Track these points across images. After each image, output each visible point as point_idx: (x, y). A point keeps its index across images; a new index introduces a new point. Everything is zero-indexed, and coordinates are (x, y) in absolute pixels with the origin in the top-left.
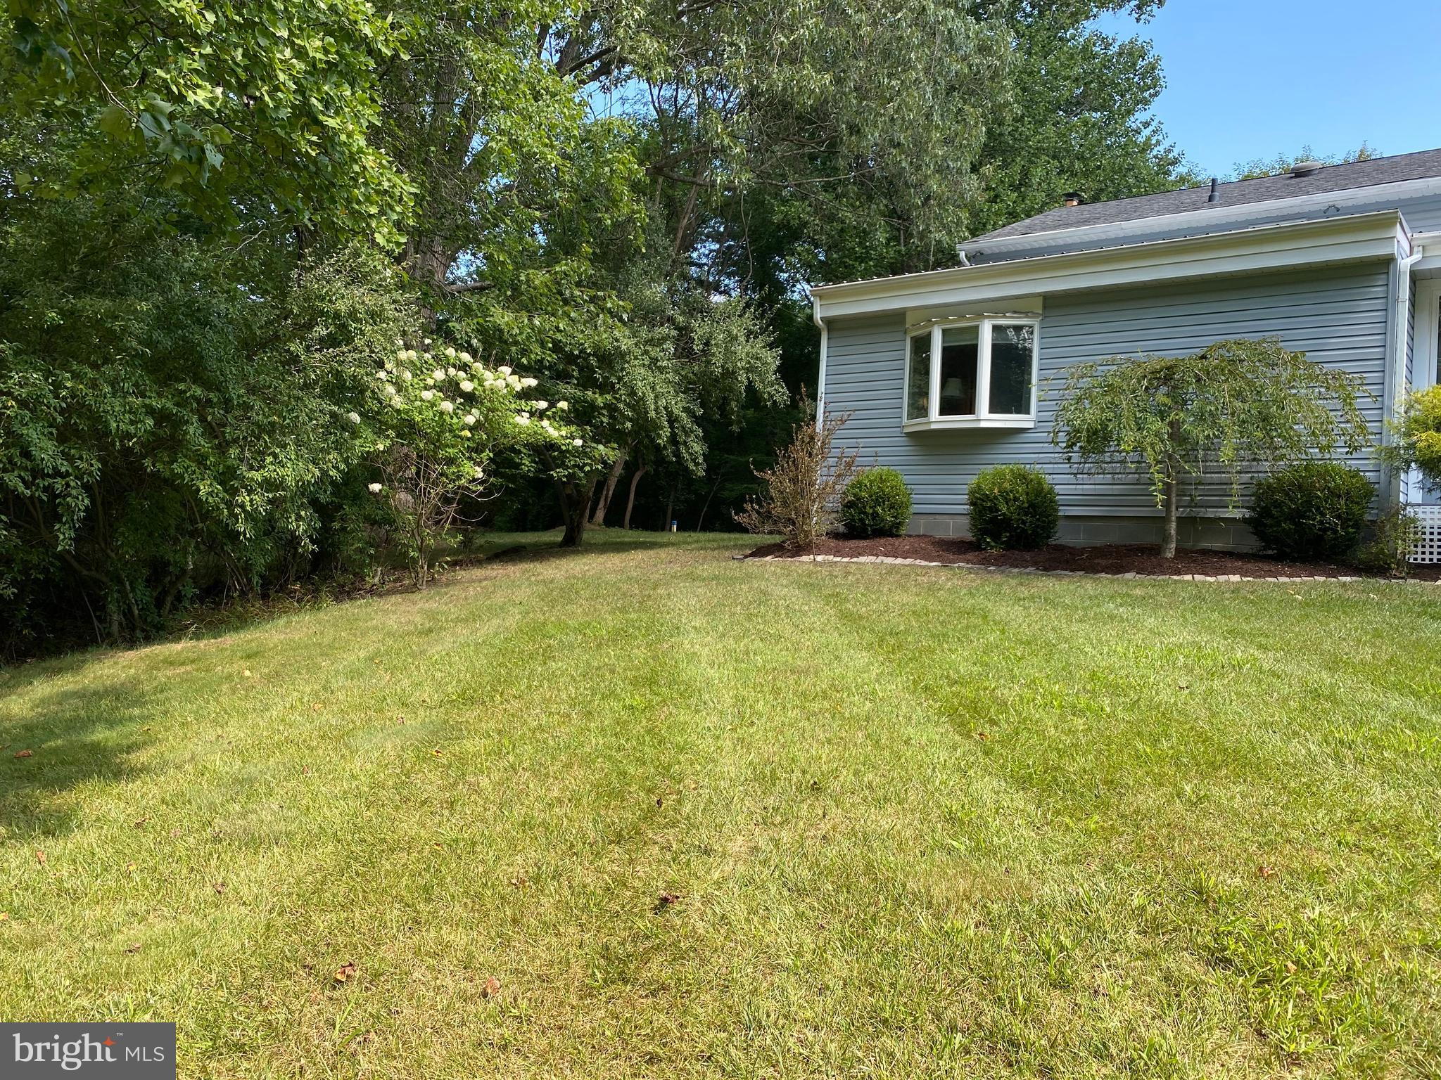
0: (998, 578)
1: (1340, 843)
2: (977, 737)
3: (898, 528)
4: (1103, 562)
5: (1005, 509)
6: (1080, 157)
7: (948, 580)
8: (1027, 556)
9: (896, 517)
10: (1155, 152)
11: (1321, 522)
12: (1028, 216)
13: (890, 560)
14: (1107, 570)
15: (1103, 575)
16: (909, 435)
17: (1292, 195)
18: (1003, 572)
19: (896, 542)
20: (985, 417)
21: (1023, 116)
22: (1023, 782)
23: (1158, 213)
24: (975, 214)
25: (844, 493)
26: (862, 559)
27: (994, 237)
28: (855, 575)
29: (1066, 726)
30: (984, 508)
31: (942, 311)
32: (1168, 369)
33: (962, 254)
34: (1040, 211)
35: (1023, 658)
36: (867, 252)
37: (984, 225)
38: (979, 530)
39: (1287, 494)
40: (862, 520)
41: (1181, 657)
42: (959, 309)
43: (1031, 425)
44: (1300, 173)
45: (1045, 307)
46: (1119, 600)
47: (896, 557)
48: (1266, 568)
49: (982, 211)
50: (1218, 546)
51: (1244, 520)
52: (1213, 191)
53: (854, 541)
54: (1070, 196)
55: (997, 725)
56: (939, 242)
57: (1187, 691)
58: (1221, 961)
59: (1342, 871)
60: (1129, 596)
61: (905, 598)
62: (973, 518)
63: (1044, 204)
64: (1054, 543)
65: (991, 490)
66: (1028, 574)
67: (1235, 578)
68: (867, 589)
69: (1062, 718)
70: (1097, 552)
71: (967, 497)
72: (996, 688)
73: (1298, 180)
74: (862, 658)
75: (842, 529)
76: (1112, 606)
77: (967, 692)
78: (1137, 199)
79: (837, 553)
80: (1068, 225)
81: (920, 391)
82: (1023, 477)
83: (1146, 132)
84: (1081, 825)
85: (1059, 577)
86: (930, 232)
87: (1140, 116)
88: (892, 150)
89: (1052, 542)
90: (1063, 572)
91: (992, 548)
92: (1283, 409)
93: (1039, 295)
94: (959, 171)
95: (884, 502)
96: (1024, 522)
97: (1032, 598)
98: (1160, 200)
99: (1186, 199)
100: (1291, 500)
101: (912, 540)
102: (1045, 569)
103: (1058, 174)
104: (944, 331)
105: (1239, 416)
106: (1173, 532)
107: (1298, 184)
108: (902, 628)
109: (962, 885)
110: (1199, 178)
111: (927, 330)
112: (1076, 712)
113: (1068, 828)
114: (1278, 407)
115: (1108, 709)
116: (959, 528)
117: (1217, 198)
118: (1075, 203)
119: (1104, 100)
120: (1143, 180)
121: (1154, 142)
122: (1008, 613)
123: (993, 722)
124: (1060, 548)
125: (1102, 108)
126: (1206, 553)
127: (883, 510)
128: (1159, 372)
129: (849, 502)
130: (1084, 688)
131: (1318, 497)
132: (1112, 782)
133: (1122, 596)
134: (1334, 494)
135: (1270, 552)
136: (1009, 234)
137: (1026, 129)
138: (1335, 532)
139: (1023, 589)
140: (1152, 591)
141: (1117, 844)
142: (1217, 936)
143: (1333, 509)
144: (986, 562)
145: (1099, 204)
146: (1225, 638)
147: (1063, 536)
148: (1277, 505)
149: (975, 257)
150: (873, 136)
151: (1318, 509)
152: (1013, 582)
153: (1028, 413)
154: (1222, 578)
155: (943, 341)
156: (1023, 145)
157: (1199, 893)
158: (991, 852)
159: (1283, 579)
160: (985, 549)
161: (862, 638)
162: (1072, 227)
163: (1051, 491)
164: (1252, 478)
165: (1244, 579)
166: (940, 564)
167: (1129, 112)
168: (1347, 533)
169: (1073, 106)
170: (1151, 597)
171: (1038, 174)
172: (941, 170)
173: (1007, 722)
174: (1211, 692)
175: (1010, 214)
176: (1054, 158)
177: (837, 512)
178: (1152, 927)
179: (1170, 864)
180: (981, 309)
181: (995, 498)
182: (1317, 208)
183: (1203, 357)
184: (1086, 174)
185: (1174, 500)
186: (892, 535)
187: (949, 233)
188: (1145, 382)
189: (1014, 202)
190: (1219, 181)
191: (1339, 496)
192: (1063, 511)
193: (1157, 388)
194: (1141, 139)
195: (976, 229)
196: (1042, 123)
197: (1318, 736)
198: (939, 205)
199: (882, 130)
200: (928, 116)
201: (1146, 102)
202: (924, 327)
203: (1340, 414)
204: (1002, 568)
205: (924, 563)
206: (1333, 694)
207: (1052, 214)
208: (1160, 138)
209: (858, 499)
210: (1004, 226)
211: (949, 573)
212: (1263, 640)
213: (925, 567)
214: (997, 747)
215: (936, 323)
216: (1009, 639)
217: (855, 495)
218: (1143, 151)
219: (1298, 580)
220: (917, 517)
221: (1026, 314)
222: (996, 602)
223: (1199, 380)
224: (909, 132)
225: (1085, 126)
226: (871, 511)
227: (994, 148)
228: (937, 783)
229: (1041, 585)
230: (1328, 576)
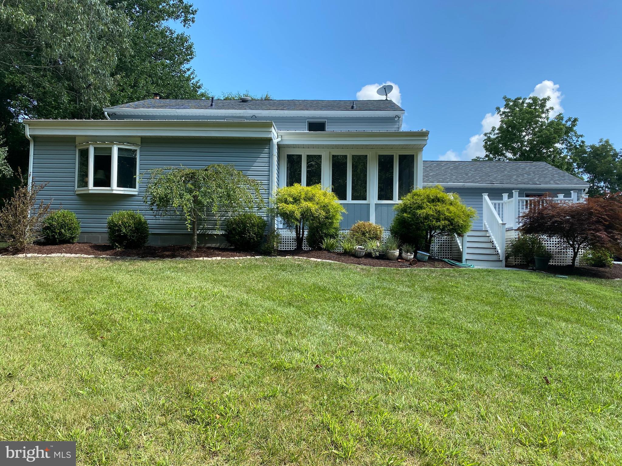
0: (120, 262)
1: (241, 363)
2: (99, 338)
3: (73, 239)
4: (167, 253)
5: (124, 231)
6: (161, 78)
7: (96, 264)
8: (134, 252)
9: (72, 234)
10: (192, 82)
11: (249, 236)
12: (138, 100)
13: (68, 255)
14: (168, 256)
15: (167, 259)
16: (78, 195)
17: (240, 109)
18: (123, 259)
19: (72, 246)
20: (115, 188)
21: (135, 56)
22: (119, 357)
23: (191, 108)
24: (112, 95)
25: (44, 222)
26: (53, 255)
27: (121, 108)
28: (48, 263)
29: (141, 328)
30: (115, 230)
31: (94, 139)
32: (192, 173)
33: (106, 113)
34: (143, 99)
35: (126, 299)
36: (58, 105)
37: (118, 101)
38: (113, 240)
39: (237, 225)
40: (53, 236)
41: (193, 293)
42: (103, 139)
43: (136, 193)
44: (244, 101)
45: (142, 142)
46: (172, 270)
47: (72, 253)
48: (230, 254)
49: (116, 95)
50: (214, 245)
51: (222, 235)
52: (212, 102)
53: (49, 246)
54: (156, 95)
55: (110, 332)
56: (95, 106)
57: (194, 307)
58: (192, 420)
59: (240, 373)
60: (176, 267)
61: (74, 274)
62: (110, 235)
63: (145, 96)
64: (147, 245)
65: (118, 222)
66: (134, 260)
67: (219, 258)
68: (54, 270)
69: (140, 325)
70: (165, 249)
71: (107, 225)
72: (112, 314)
73: (243, 103)
74: (46, 306)
75: (43, 240)
76: (169, 272)
77: (98, 318)
78: (183, 101)
79: (39, 252)
80: (154, 107)
81: (84, 175)
82: (133, 217)
83: (189, 73)
84: (142, 373)
85: (147, 260)
86: (91, 100)
87: (185, 66)
88: (69, 59)
89: (146, 245)
90: (150, 258)
91: (119, 248)
92: (235, 193)
93: (139, 136)
94: (104, 75)
95: (65, 227)
96: (133, 237)
97: (135, 271)
98: (193, 102)
99: (202, 103)
100: (239, 228)
101: (80, 245)
102: (143, 257)
103: (151, 83)
104: (95, 148)
105: (219, 194)
106: (196, 240)
107: (242, 104)
108: (70, 289)
109: (83, 411)
110: (209, 96)
111: (87, 147)
112: (147, 321)
113: (136, 375)
114: (233, 192)
115: (160, 319)
116: (104, 240)
117: (214, 105)
118: (158, 98)
119: (171, 56)
120: (187, 93)
121: (191, 77)
122: (123, 278)
123: (109, 331)
124: (149, 248)
125: (170, 59)
126: (209, 248)
127: (65, 231)
128: (189, 175)
129: (46, 227)
130: (152, 310)
131: (248, 226)
132: (158, 351)
133: (174, 268)
134: (253, 225)
135: (232, 247)
136: (128, 107)
137: (137, 61)
138: (254, 239)
139: (131, 266)
140: (186, 265)
141: (157, 378)
142: (192, 410)
143: (253, 231)
144: (116, 254)
145: (168, 100)
146: (212, 284)
147: (151, 242)
148: (234, 229)
149: (113, 116)
150: (59, 51)
151: (248, 231)
152: (127, 264)
153: (135, 188)
154: (214, 258)
155: (95, 153)
156: (135, 68)
157: (187, 393)
158: (99, 392)
159: (236, 258)
160: (115, 249)
161: (47, 296)
162: (156, 108)
163: (145, 223)
164: (226, 218)
165: (223, 258)
166: (93, 256)
167: (181, 63)
168: (258, 240)
169: (158, 56)
170: (186, 268)
171: (142, 82)
172: (95, 73)
173: (116, 330)
174: (203, 306)
175: (130, 98)
176: (150, 76)
177: (40, 231)
178: (167, 412)
179: (177, 383)
180: (113, 140)
181: (120, 225)
182: (249, 115)
183: (206, 170)
184: (164, 86)
185: (196, 227)
186: (70, 243)
187: (100, 102)
188: (183, 179)
189: (132, 93)
190: (215, 98)
191: (255, 226)
192: (151, 231)
193: (189, 181)
194: (186, 75)
195: (114, 102)
196: (144, 61)
197: (240, 321)
198: (95, 89)
199: (64, 49)
200: (88, 47)
201: (188, 61)
202: (85, 145)
203: (255, 195)
204: (123, 257)
205: (86, 256)
206: (247, 303)
207: (147, 101)
208: (194, 76)
209: (51, 226)
210: (127, 103)
211: (97, 261)
212: (225, 283)
213: (85, 258)
214: (109, 342)
215: (91, 144)
216: (121, 291)
217: (49, 223)
218: (187, 80)
219: (241, 258)
220: (83, 234)
221: (133, 144)
222: (118, 273)
223: (204, 179)
224: (78, 52)
225: (162, 65)
226: (58, 231)
227: (121, 67)
228: (77, 363)
229: (139, 264)
230: (252, 256)
